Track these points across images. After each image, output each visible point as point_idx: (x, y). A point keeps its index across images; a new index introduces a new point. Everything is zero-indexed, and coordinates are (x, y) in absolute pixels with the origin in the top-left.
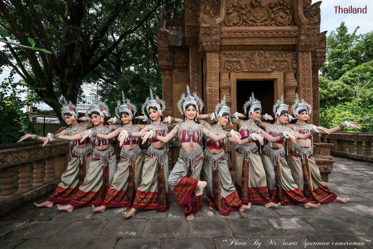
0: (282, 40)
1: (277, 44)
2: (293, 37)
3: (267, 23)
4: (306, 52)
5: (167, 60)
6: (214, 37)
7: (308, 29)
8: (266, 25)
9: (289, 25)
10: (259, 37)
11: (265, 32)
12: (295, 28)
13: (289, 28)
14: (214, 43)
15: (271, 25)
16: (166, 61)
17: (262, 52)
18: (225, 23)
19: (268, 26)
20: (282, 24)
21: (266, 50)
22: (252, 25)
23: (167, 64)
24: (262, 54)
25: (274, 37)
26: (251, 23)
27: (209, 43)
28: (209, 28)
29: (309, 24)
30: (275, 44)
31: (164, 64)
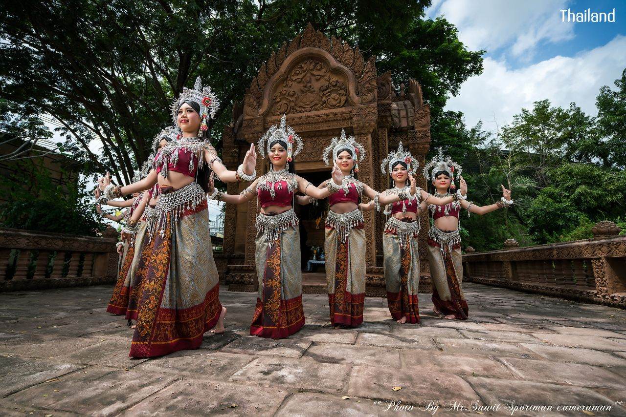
0: (335, 123)
1: (330, 128)
2: (348, 119)
3: (317, 107)
4: (364, 134)
5: (231, 156)
6: (256, 129)
7: (361, 109)
8: (316, 110)
9: (343, 106)
10: (308, 124)
11: (313, 117)
12: (349, 109)
13: (342, 110)
14: (255, 135)
15: (322, 109)
16: (230, 158)
17: (315, 139)
18: (272, 113)
19: (319, 110)
20: (334, 106)
21: (321, 136)
22: (300, 112)
23: (232, 161)
24: (315, 141)
25: (326, 121)
26: (299, 109)
27: (251, 135)
28: (251, 120)
29: (362, 103)
30: (327, 128)
31: (228, 161)
